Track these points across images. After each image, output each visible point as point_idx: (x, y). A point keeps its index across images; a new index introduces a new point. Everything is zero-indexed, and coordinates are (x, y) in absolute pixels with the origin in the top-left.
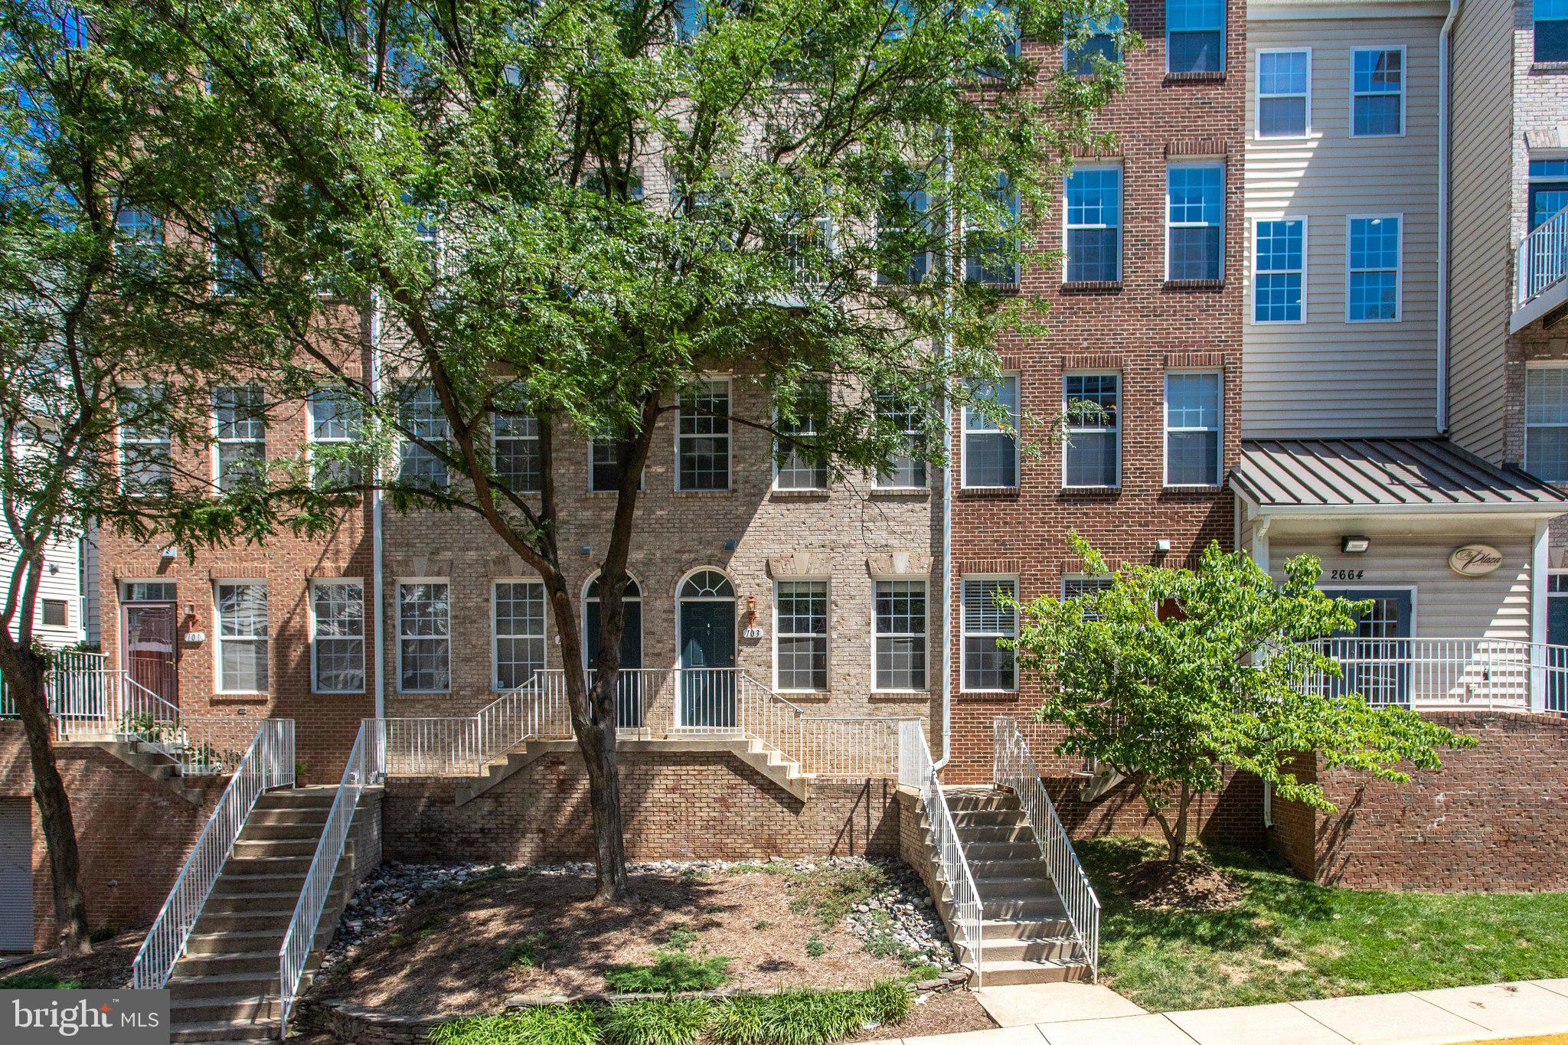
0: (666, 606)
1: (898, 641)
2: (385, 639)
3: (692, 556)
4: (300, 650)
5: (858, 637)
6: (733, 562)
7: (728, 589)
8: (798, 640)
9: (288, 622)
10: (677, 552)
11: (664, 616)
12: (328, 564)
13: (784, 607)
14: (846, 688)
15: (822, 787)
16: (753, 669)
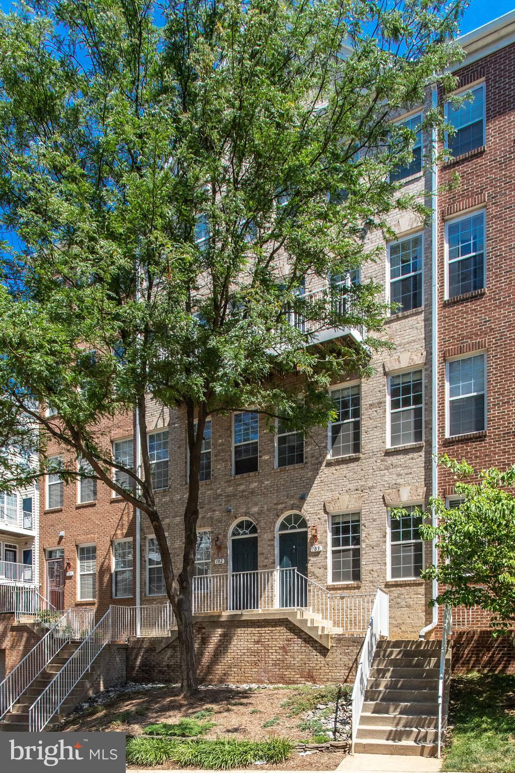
0: (270, 537)
1: (405, 546)
2: (141, 568)
3: (283, 505)
4: (108, 576)
5: (378, 545)
6: (305, 506)
7: (304, 524)
8: (344, 551)
9: (103, 563)
10: (276, 504)
11: (269, 543)
12: (119, 532)
13: (336, 531)
14: (371, 579)
15: (339, 639)
16: (317, 571)
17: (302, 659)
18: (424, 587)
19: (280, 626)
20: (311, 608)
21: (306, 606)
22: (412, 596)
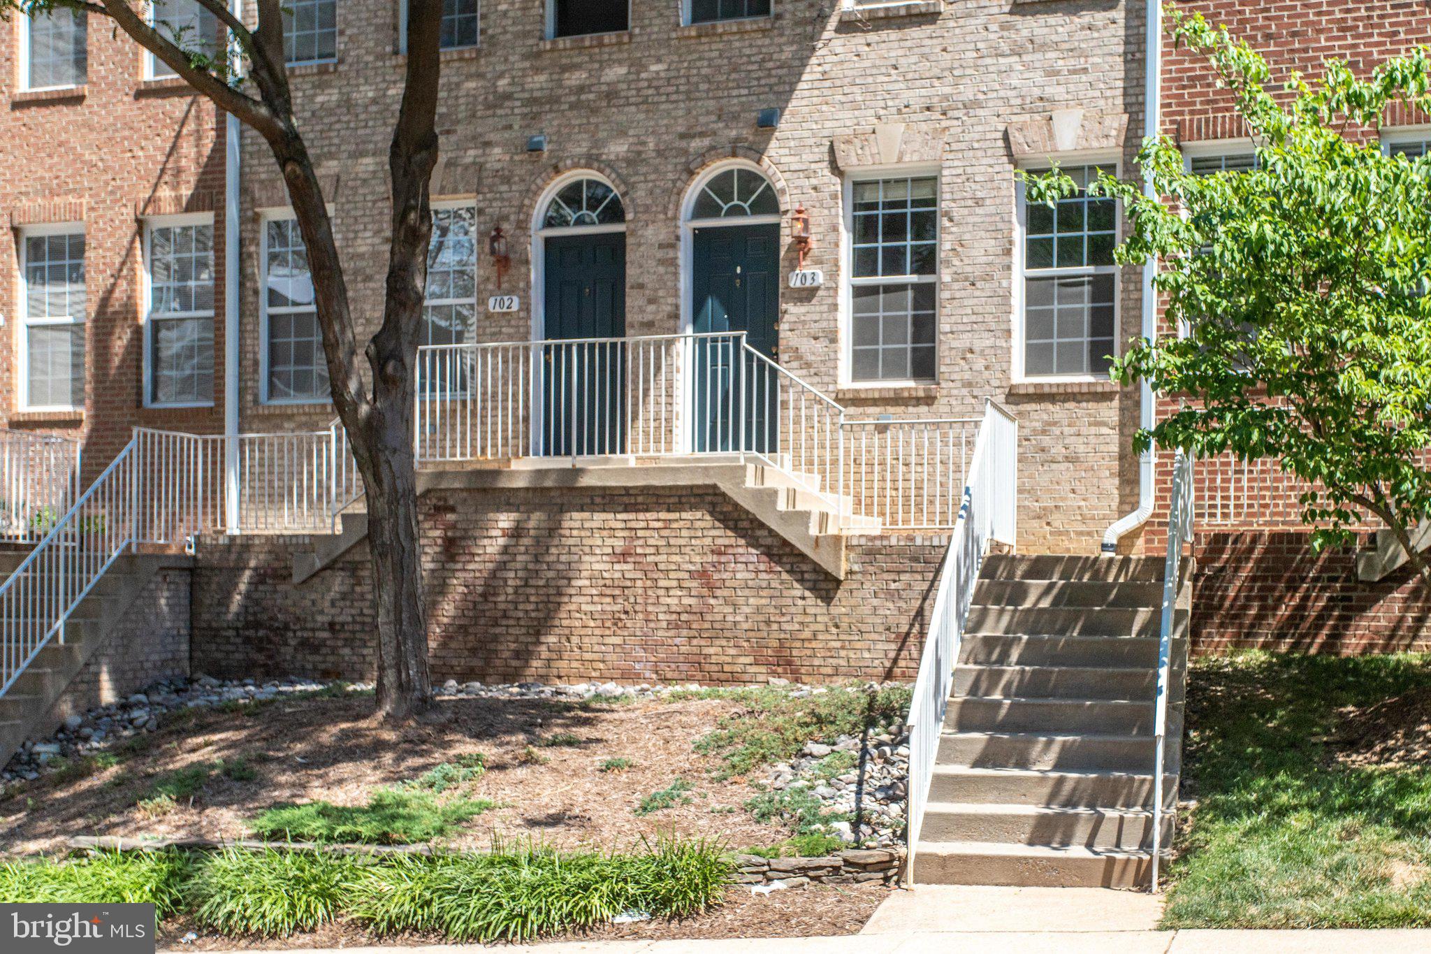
0: (663, 236)
1: (1068, 283)
2: (242, 315)
3: (707, 142)
4: (127, 335)
5: (988, 277)
6: (774, 148)
7: (768, 202)
8: (888, 289)
9: (110, 291)
10: (683, 136)
11: (660, 254)
12: (165, 193)
13: (864, 228)
14: (967, 376)
15: (872, 551)
16: (806, 345)
17: (758, 610)
18: (1116, 403)
19: (693, 507)
20: (788, 457)
21: (773, 449)
22: (1084, 431)
